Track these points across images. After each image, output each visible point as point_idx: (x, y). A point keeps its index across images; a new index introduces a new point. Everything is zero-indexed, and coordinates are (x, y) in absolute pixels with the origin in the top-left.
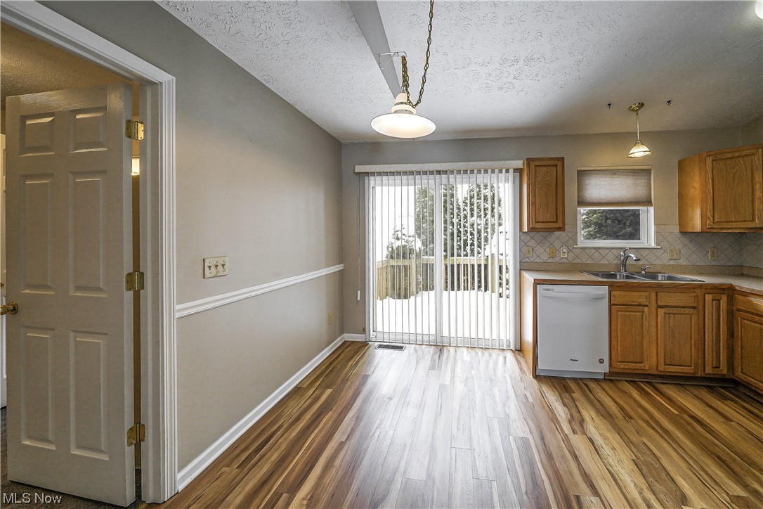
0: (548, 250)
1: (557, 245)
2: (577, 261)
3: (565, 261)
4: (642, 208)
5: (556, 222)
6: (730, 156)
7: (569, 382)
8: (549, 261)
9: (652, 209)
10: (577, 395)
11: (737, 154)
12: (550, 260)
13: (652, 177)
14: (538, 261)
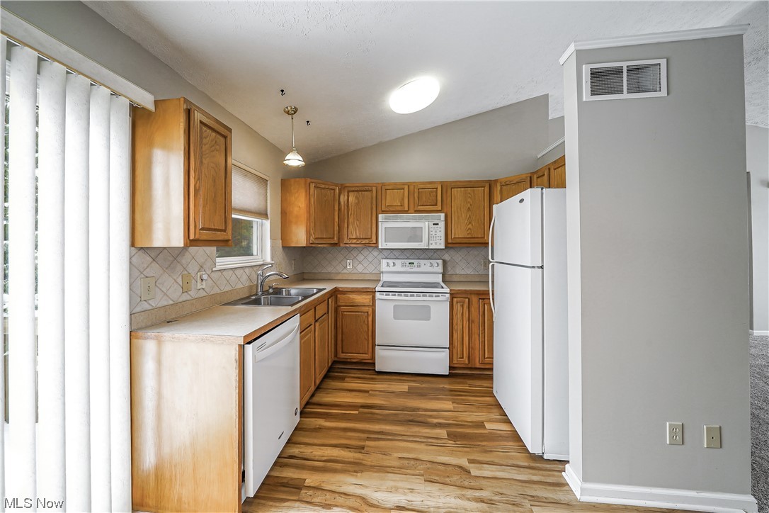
0: (180, 280)
1: (193, 269)
2: (216, 290)
3: (203, 294)
4: (255, 220)
5: (225, 231)
6: (323, 186)
7: (275, 474)
8: (181, 300)
9: (267, 223)
10: (311, 479)
11: (327, 187)
12: (185, 297)
13: (268, 188)
14: (166, 303)
